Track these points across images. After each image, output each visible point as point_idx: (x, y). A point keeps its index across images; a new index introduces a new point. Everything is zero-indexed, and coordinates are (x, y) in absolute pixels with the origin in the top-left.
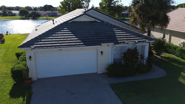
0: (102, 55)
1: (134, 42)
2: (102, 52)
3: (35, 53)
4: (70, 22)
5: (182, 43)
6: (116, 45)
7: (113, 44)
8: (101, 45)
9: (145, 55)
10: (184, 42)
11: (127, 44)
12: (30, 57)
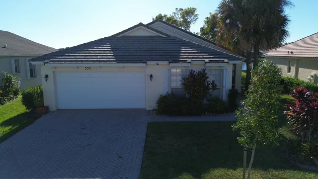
0: (151, 80)
1: (203, 62)
2: (151, 76)
3: (54, 72)
4: (121, 35)
5: (312, 77)
6: (171, 64)
7: (167, 62)
8: (146, 63)
9: (224, 85)
10: (316, 75)
11: (189, 62)
12: (47, 76)
